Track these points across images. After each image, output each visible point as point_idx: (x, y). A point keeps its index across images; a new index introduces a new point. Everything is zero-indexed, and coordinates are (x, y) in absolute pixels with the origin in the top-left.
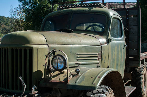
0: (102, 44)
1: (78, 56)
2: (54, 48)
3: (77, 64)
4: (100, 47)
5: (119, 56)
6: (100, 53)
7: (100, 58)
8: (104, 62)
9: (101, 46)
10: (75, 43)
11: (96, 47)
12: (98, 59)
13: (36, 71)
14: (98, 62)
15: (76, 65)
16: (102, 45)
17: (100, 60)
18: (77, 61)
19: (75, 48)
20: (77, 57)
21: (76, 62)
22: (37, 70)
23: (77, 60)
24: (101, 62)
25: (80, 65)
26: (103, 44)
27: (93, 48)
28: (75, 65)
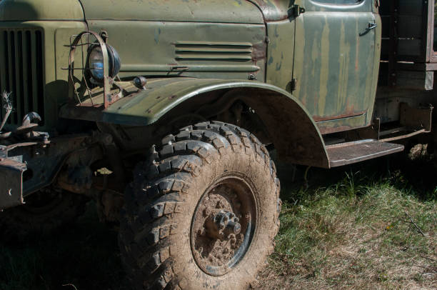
0: (270, 21)
1: (181, 49)
2: (102, 29)
3: (174, 68)
4: (262, 28)
5: (342, 55)
6: (260, 42)
7: (261, 58)
8: (279, 69)
9: (266, 24)
10: (172, 18)
11: (245, 28)
12: (254, 60)
13: (52, 82)
14: (254, 67)
15: (172, 71)
16: (268, 23)
17: (262, 61)
18: (176, 62)
19: (170, 30)
20: (178, 52)
21: (173, 64)
22: (54, 80)
23: (178, 59)
24: (263, 68)
25: (185, 71)
26: (273, 21)
27: (236, 29)
28: (169, 72)
